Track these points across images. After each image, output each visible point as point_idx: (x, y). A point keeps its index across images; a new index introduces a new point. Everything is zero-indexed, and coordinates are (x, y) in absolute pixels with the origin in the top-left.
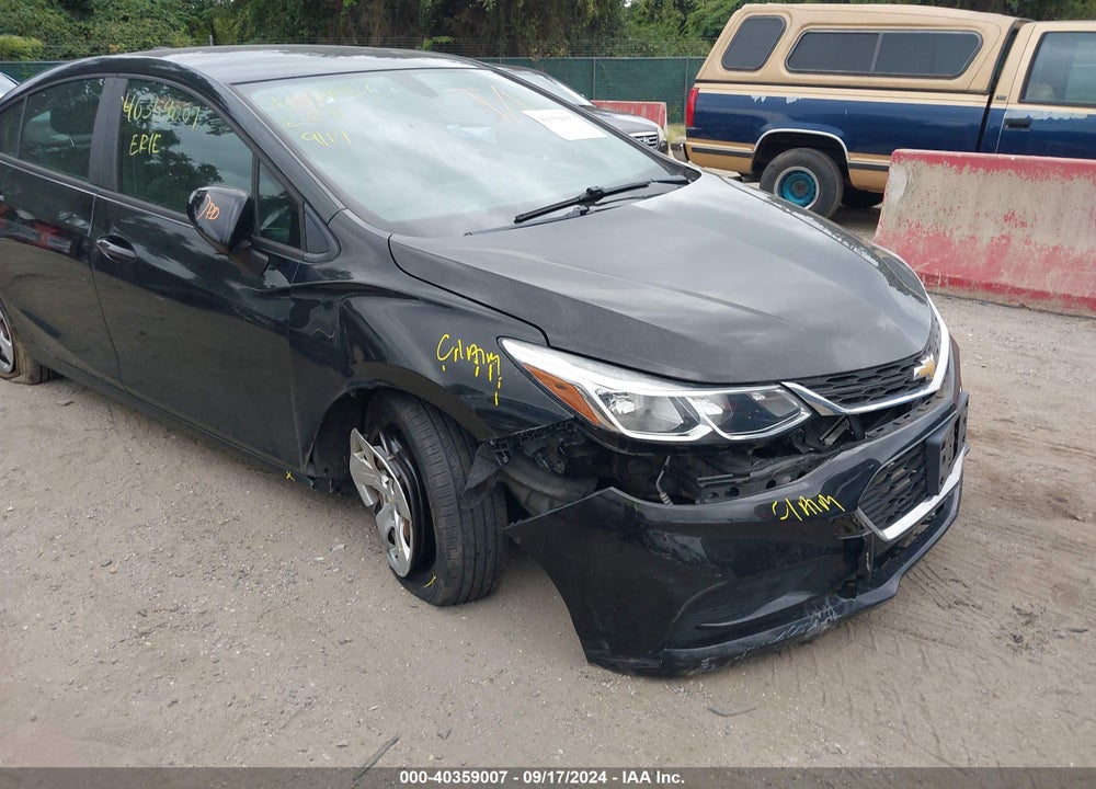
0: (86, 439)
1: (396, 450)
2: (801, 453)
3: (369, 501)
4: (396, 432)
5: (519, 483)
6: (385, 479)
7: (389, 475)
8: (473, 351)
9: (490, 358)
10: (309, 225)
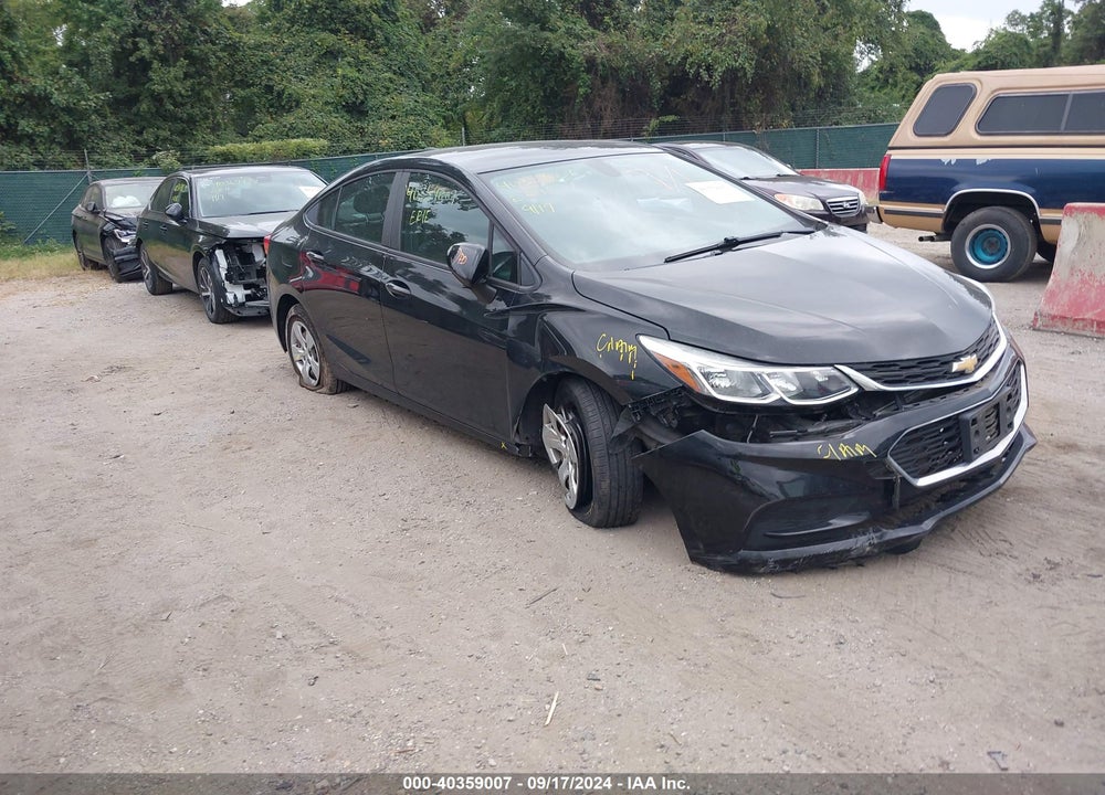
0: (368, 428)
1: (571, 418)
2: (851, 418)
3: (554, 460)
4: (572, 407)
5: (650, 438)
6: (563, 438)
7: (567, 436)
8: (620, 344)
9: (631, 348)
10: (523, 267)
